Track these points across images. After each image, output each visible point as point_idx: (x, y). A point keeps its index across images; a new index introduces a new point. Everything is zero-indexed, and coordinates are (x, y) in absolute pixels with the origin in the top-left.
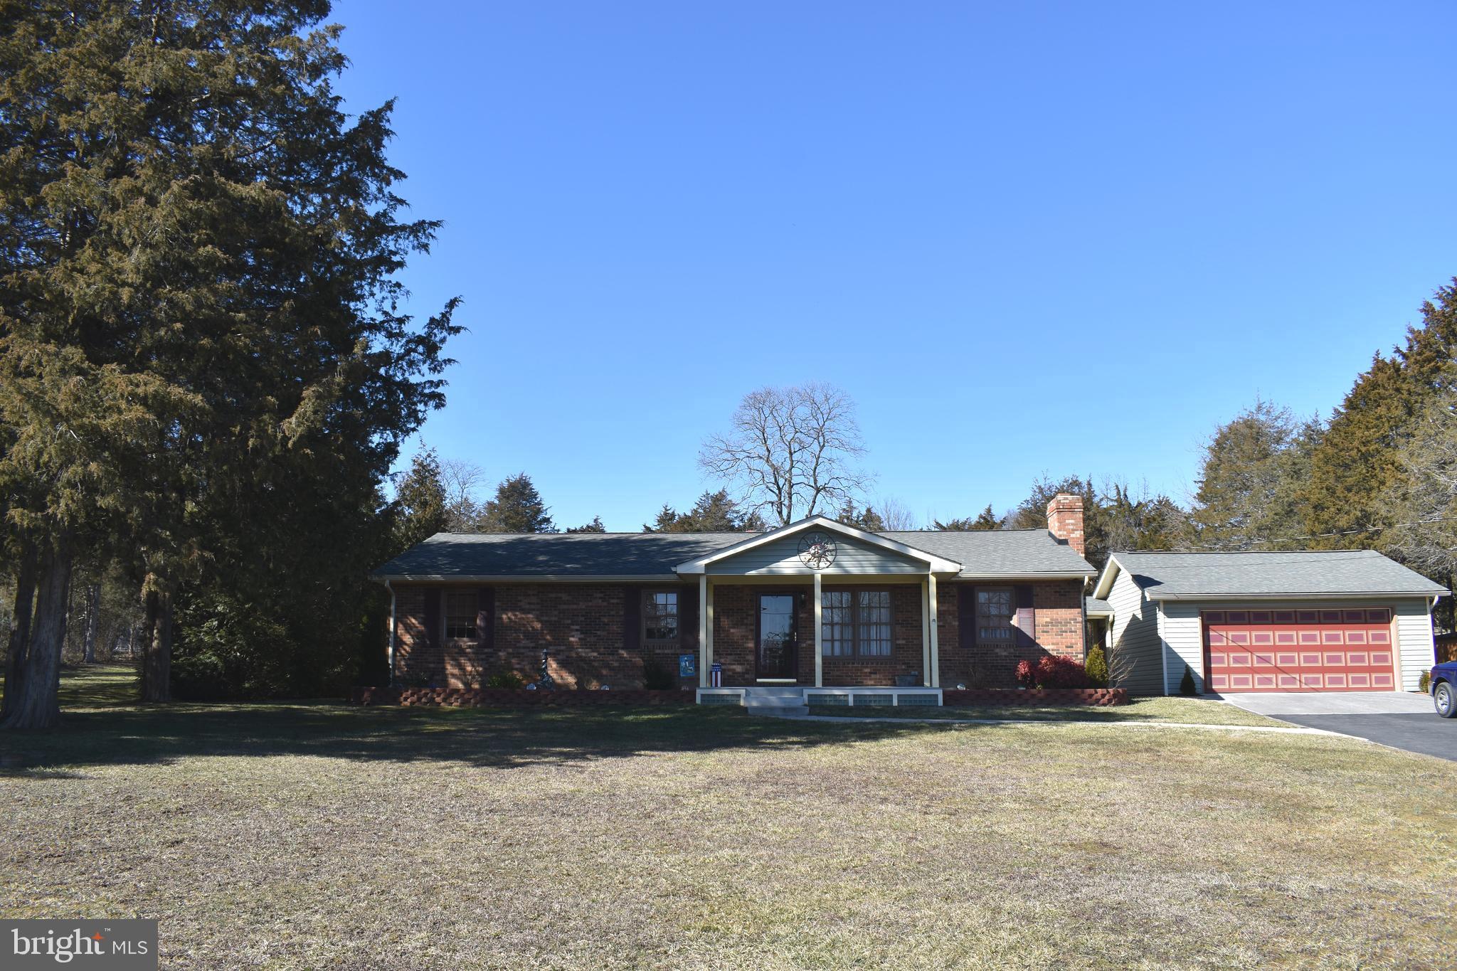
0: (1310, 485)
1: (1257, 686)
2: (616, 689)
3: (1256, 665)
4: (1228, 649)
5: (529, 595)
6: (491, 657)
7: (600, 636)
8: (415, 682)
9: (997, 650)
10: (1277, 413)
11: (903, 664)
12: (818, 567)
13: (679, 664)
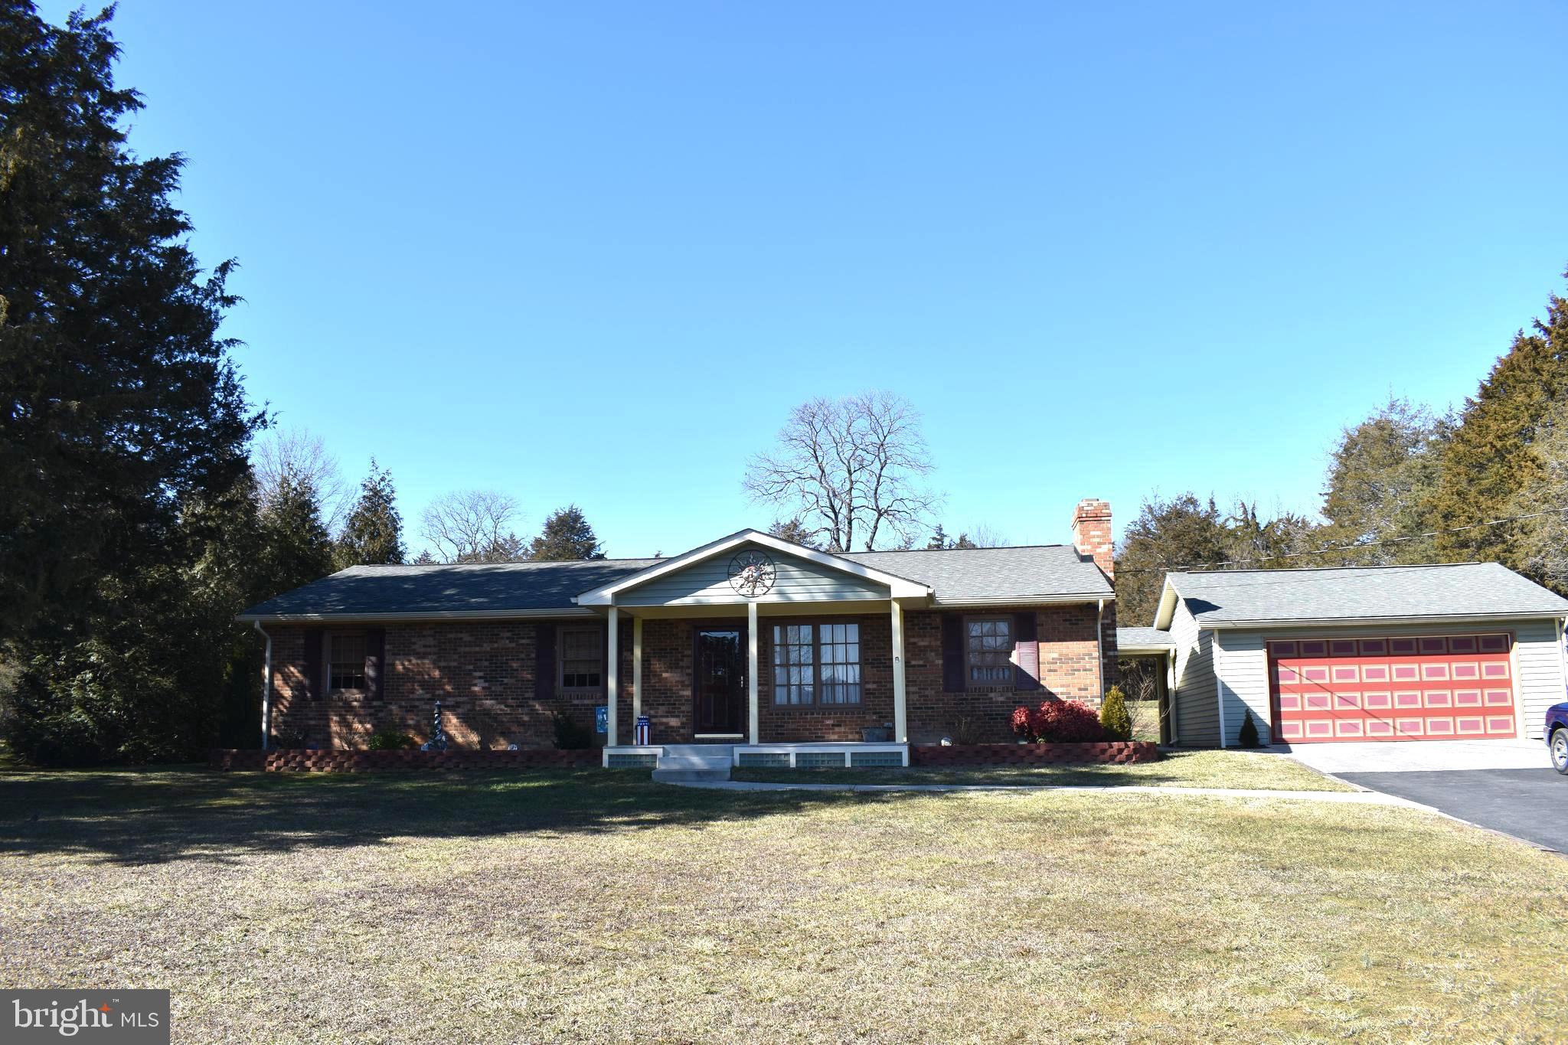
0: (1441, 493)
1: (1339, 734)
2: (526, 748)
3: (1337, 707)
4: (1301, 689)
5: (424, 636)
6: (382, 711)
7: (506, 684)
8: (285, 744)
9: (992, 695)
10: (1413, 412)
11: (874, 713)
12: (753, 593)
13: (596, 717)
